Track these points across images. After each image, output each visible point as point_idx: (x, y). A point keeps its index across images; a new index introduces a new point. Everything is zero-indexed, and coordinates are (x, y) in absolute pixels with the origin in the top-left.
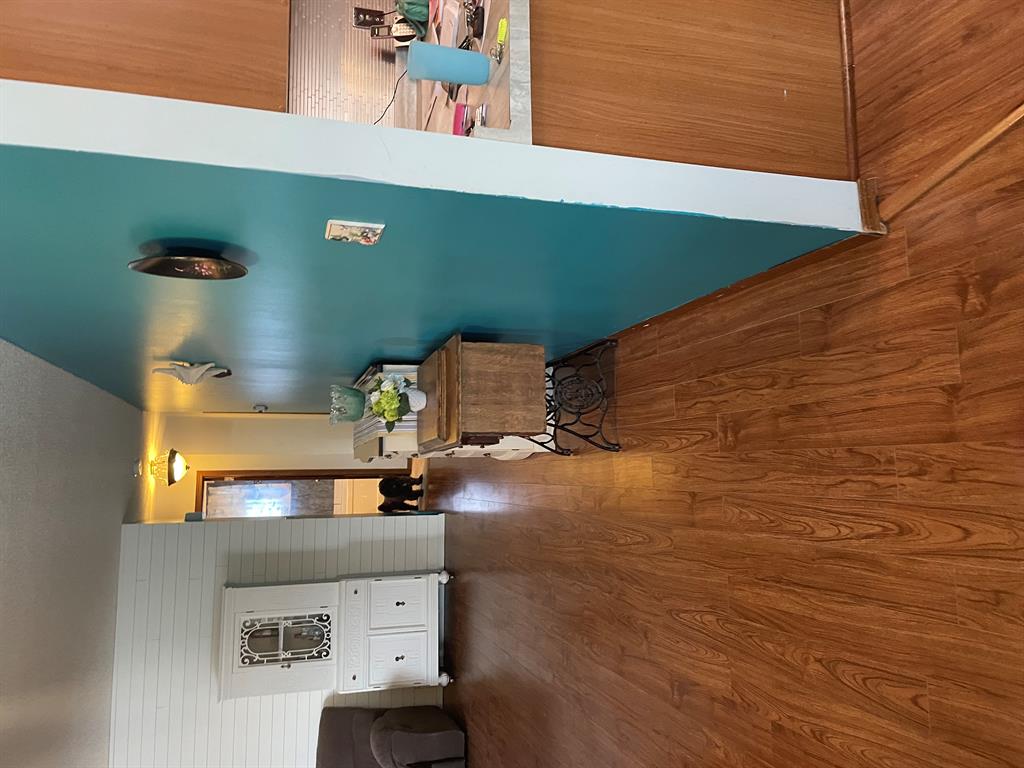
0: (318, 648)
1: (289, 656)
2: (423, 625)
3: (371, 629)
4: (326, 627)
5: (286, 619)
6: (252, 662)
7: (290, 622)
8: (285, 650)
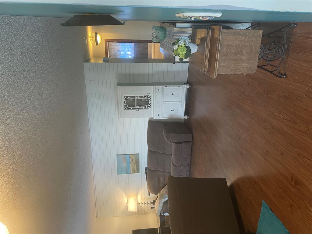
0: (147, 106)
1: (138, 107)
2: (180, 101)
3: (164, 101)
4: (149, 99)
5: (137, 96)
6: (127, 108)
7: (138, 97)
8: (137, 105)
